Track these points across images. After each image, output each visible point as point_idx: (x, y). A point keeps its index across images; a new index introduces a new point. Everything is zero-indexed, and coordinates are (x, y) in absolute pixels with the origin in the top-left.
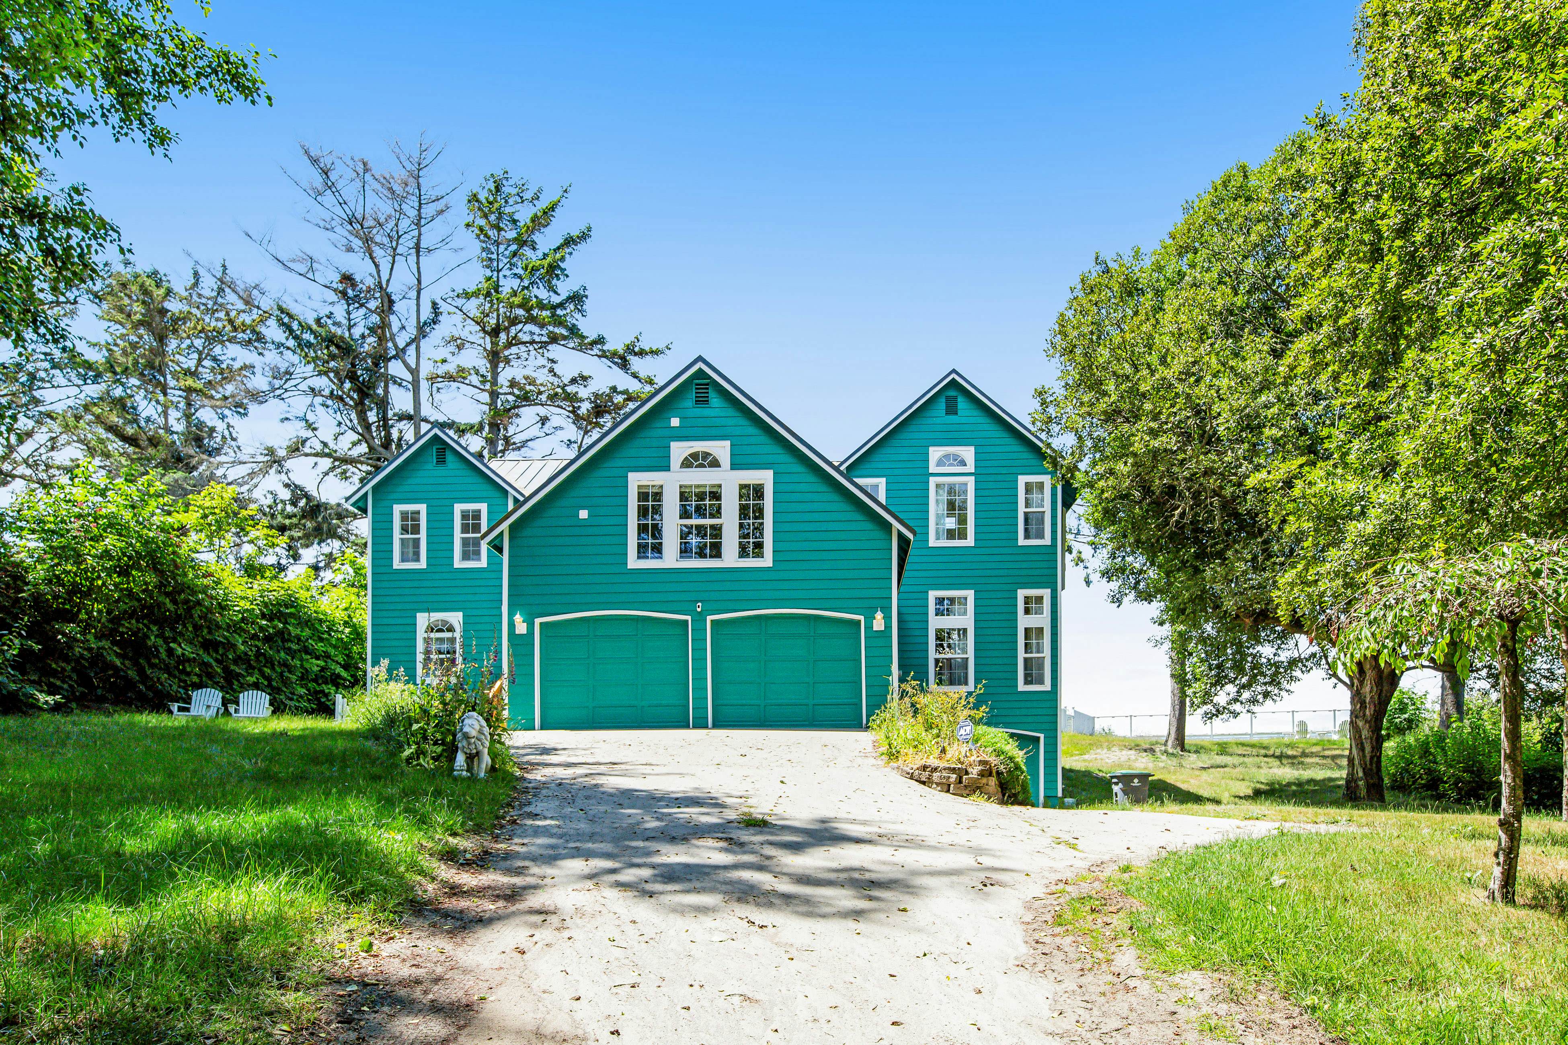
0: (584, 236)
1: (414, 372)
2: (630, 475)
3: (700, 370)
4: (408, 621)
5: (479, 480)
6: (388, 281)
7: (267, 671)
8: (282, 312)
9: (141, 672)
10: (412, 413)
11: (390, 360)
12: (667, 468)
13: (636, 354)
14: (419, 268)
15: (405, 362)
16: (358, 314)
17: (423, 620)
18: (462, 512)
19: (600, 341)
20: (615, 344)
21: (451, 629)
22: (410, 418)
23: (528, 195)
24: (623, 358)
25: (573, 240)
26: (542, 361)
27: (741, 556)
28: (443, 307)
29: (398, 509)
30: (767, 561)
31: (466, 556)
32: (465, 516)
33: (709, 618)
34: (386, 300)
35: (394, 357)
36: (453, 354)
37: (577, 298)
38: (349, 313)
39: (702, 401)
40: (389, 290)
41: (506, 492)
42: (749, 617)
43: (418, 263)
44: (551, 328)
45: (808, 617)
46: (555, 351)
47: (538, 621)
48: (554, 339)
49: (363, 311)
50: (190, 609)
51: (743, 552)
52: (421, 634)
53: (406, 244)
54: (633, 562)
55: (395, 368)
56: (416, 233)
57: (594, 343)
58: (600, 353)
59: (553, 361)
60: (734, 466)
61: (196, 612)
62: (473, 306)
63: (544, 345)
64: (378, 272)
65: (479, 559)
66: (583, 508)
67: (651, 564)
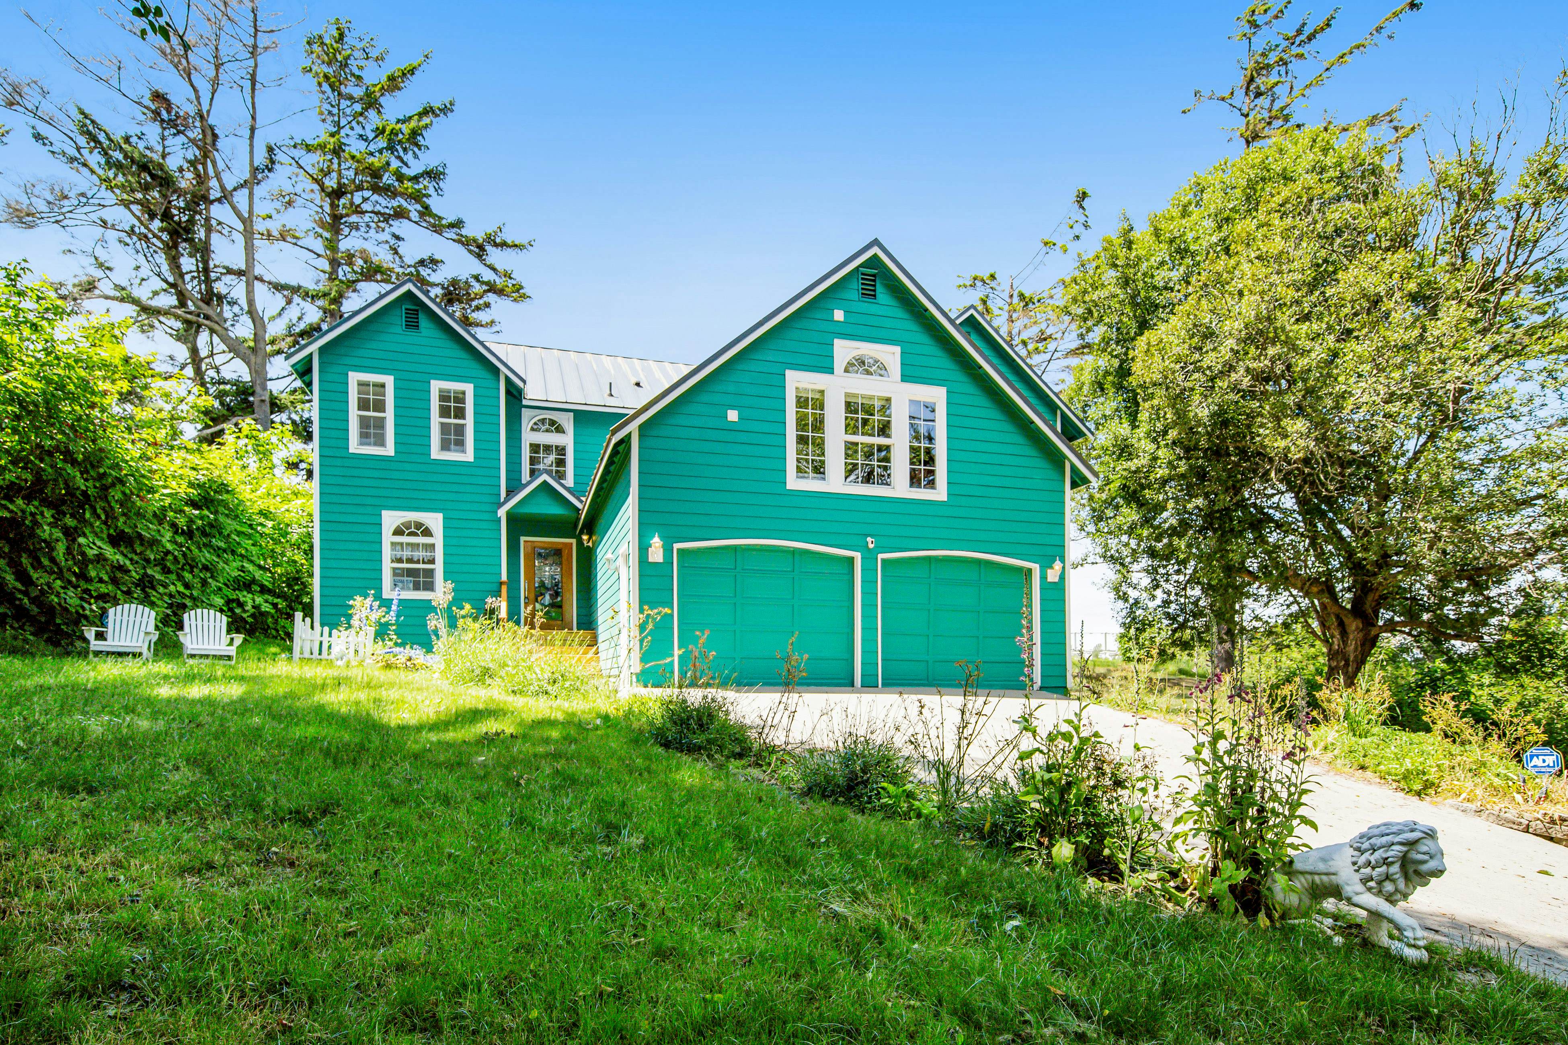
0: (446, 110)
1: (247, 222)
2: (788, 373)
3: (875, 256)
4: (372, 520)
5: (462, 354)
6: (208, 112)
7: (187, 576)
8: (86, 117)
9: (22, 576)
10: (243, 268)
11: (212, 202)
12: (830, 370)
13: (496, 245)
14: (253, 104)
15: (234, 208)
16: (175, 143)
17: (391, 519)
18: (441, 391)
19: (458, 224)
20: (475, 230)
21: (427, 533)
22: (240, 273)
23: (374, 54)
24: (481, 247)
25: (433, 112)
26: (385, 237)
27: (912, 484)
28: (280, 156)
29: (354, 377)
30: (940, 493)
31: (445, 446)
32: (444, 397)
33: (880, 556)
34: (209, 132)
35: (219, 200)
36: (278, 212)
37: (434, 175)
38: (163, 138)
39: (870, 294)
40: (211, 121)
41: (496, 371)
42: (918, 558)
43: (253, 98)
44: (403, 202)
45: (979, 562)
46: (400, 227)
47: (677, 546)
48: (400, 214)
49: (181, 139)
50: (105, 488)
51: (914, 480)
52: (387, 537)
53: (235, 72)
54: (793, 482)
55: (219, 212)
56: (251, 62)
57: (451, 226)
58: (455, 237)
59: (398, 238)
60: (906, 378)
61: (116, 494)
62: (313, 161)
63: (387, 218)
64: (198, 98)
65: (464, 451)
66: (733, 407)
67: (812, 484)
